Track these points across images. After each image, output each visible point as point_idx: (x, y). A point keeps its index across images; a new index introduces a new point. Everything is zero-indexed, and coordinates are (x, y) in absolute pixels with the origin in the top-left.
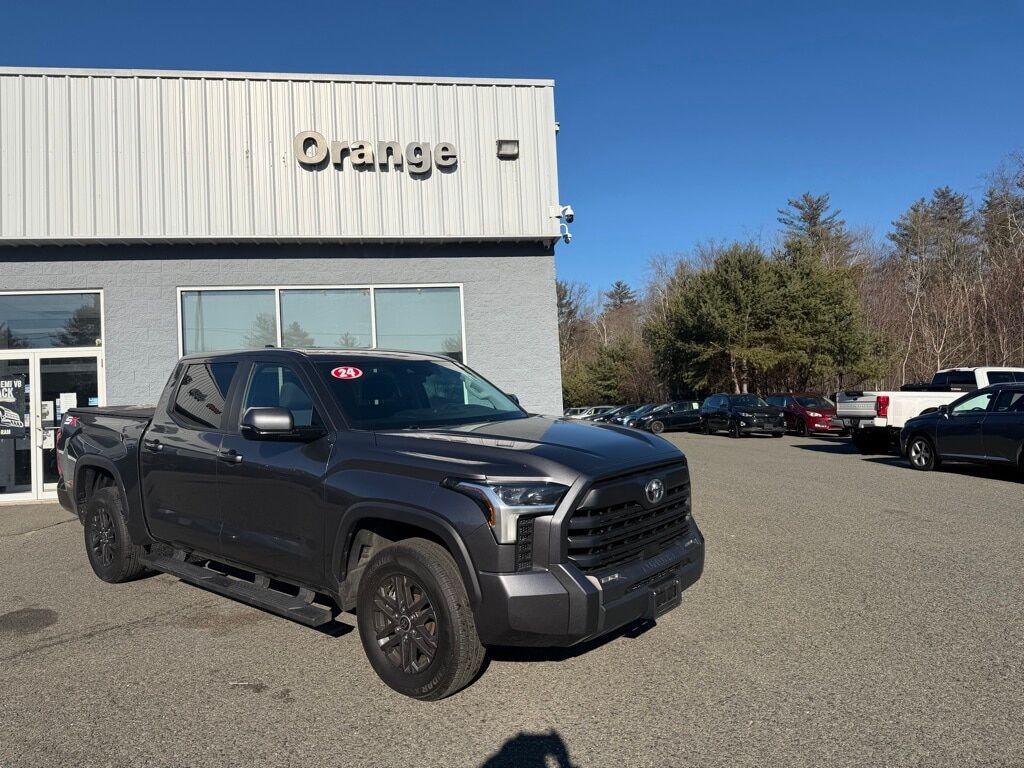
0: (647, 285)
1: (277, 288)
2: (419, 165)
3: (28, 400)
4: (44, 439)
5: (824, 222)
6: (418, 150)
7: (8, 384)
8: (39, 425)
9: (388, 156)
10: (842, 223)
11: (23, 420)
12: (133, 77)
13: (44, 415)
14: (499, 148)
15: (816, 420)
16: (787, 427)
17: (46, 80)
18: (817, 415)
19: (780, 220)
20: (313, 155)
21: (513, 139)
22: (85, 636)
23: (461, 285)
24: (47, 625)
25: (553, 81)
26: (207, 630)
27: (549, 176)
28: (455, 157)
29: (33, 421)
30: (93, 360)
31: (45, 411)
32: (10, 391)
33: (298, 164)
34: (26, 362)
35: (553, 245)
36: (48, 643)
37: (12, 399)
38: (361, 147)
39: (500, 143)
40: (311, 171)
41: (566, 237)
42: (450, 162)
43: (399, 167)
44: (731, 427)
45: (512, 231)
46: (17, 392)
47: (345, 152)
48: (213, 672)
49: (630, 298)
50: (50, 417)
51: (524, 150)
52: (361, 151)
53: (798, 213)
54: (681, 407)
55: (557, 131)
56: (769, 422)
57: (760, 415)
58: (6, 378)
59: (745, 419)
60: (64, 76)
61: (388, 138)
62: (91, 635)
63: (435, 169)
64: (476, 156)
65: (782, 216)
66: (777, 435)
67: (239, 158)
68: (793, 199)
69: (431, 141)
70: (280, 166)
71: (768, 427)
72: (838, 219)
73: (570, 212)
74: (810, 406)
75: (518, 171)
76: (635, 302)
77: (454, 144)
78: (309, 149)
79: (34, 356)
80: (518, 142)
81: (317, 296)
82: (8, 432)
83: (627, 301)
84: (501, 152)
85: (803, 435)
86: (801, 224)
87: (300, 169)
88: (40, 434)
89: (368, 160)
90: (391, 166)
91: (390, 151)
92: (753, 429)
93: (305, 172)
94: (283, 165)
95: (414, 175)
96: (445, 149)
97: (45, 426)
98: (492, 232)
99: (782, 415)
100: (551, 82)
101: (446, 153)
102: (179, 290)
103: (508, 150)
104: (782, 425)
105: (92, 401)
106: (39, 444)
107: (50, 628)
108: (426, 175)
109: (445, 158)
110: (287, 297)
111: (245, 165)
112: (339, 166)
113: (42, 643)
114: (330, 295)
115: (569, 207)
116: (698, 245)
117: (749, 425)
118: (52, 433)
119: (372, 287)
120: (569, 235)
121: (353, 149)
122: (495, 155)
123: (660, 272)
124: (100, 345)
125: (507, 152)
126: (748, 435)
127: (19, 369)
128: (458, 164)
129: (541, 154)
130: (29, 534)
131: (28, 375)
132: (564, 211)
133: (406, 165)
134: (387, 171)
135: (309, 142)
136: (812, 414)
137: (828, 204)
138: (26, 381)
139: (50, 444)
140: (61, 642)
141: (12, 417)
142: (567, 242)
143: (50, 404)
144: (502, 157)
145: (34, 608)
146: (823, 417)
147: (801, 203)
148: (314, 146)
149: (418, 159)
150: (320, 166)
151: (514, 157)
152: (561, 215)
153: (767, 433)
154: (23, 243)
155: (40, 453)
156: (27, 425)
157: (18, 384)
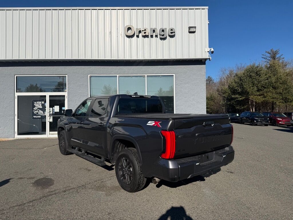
0: (219, 77)
1: (118, 75)
2: (163, 35)
3: (46, 108)
4: (50, 119)
5: (278, 58)
6: (163, 31)
7: (40, 102)
8: (49, 115)
9: (153, 33)
10: (283, 58)
11: (44, 113)
12: (77, 9)
13: (50, 112)
14: (189, 29)
15: (280, 121)
16: (270, 123)
17: (52, 11)
18: (280, 119)
19: (262, 58)
20: (130, 33)
21: (194, 26)
22: (63, 191)
23: (174, 75)
24: (51, 185)
25: (208, 7)
26: (104, 192)
27: (205, 38)
28: (175, 32)
29: (47, 114)
30: (64, 96)
31: (50, 111)
32: (41, 105)
33: (125, 36)
34: (45, 96)
35: (205, 61)
36: (51, 193)
37: (41, 107)
38: (145, 30)
39: (190, 28)
40: (129, 38)
41: (209, 59)
42: (173, 34)
43: (156, 36)
44: (251, 122)
45: (192, 57)
46: (43, 105)
47: (140, 32)
48: (109, 214)
49: (212, 81)
50: (51, 113)
51: (198, 30)
52: (145, 31)
53: (269, 55)
54: (233, 115)
55: (208, 24)
56: (264, 121)
57: (261, 119)
58: (40, 101)
59: (256, 120)
60: (57, 10)
61: (154, 27)
62: (65, 191)
63: (168, 37)
64: (181, 32)
65: (263, 56)
66: (266, 125)
67: (107, 34)
68: (267, 51)
69: (167, 27)
70: (120, 37)
71: (264, 122)
72: (282, 57)
73: (212, 50)
74: (277, 116)
75: (195, 37)
76: (214, 82)
77: (174, 28)
78: (129, 31)
79: (48, 94)
80: (196, 27)
81: (129, 78)
82: (40, 117)
83: (211, 82)
84: (190, 31)
85: (275, 126)
86: (269, 59)
87: (126, 37)
88: (49, 118)
89: (147, 34)
90: (154, 36)
91: (154, 31)
92: (259, 123)
93: (127, 38)
94: (121, 36)
95: (161, 39)
96: (172, 30)
97: (50, 115)
98: (186, 57)
99: (268, 119)
100: (207, 7)
101: (172, 31)
102: (89, 75)
103: (192, 30)
104: (268, 122)
105: (63, 108)
106: (48, 121)
107: (52, 187)
108: (165, 39)
109: (172, 33)
110: (121, 78)
111: (109, 36)
112: (138, 36)
113: (49, 194)
114: (133, 78)
115: (212, 48)
116: (237, 65)
117: (257, 122)
118: (52, 117)
119: (146, 75)
120: (211, 58)
121: (142, 31)
122: (188, 31)
123: (224, 73)
124: (66, 92)
125: (192, 31)
126: (256, 125)
127: (43, 98)
128: (176, 35)
129: (203, 31)
130: (45, 149)
131: (46, 100)
132: (210, 50)
133: (159, 36)
134: (153, 38)
135: (129, 29)
136: (278, 119)
137: (279, 52)
138: (45, 102)
139: (51, 120)
140: (55, 194)
141: (41, 112)
142: (210, 60)
143: (52, 108)
144: (190, 32)
145: (47, 177)
146: (282, 120)
147: (270, 52)
148: (130, 30)
149: (163, 33)
150: (132, 36)
151: (194, 32)
152: (209, 51)
153: (263, 124)
154: (45, 61)
155: (49, 123)
156: (45, 115)
157: (43, 103)
